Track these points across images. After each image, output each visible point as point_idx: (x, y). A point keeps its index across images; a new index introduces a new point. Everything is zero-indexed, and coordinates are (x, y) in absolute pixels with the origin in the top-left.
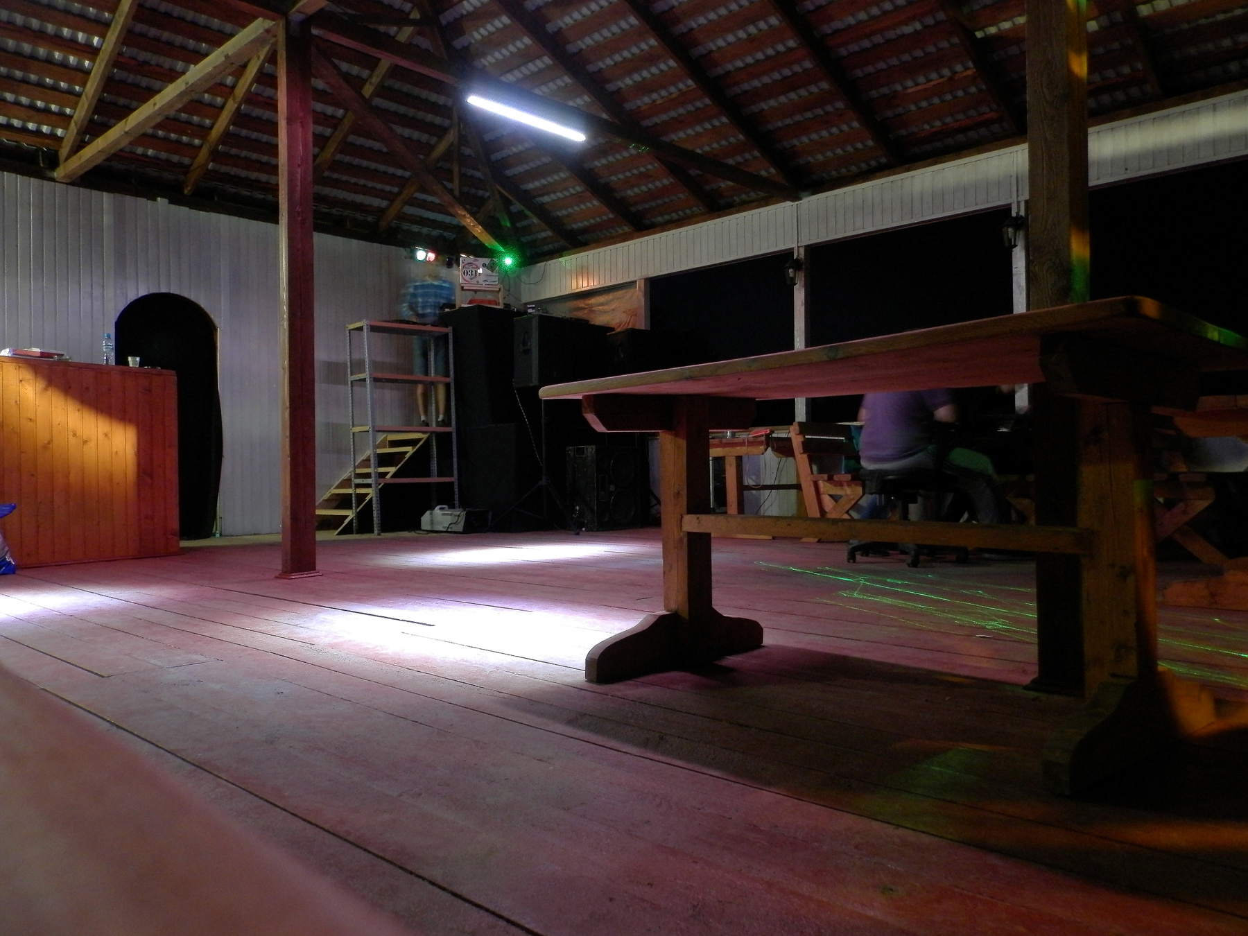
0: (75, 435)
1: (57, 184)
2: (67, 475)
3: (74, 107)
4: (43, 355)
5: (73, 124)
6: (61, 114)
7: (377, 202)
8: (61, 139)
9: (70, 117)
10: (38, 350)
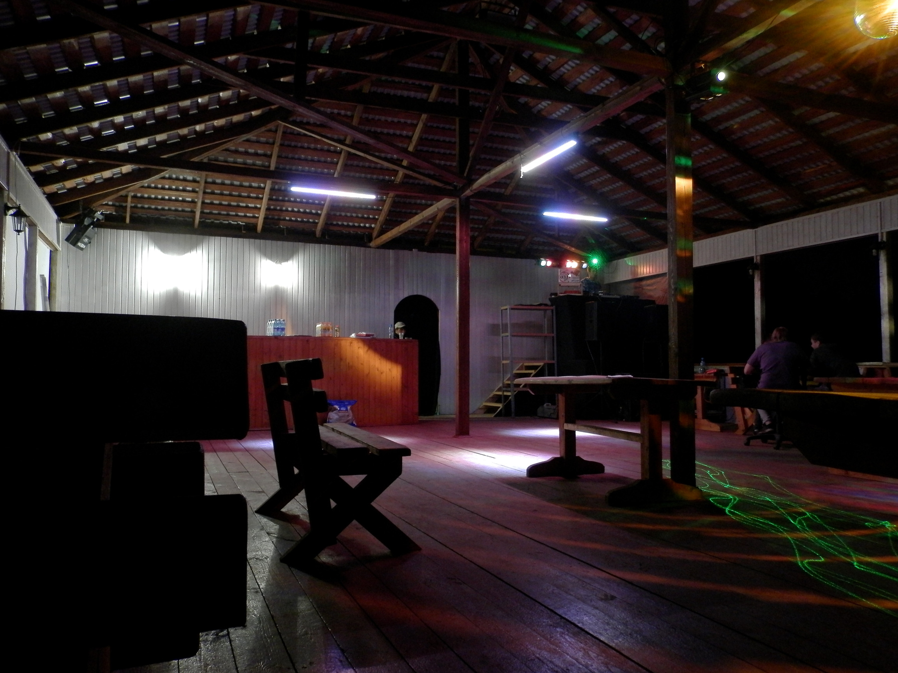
0: (378, 370)
1: (372, 249)
2: (375, 388)
3: (379, 215)
4: (367, 335)
5: (378, 222)
6: (374, 218)
7: (519, 237)
8: (373, 229)
9: (377, 219)
10: (365, 333)
